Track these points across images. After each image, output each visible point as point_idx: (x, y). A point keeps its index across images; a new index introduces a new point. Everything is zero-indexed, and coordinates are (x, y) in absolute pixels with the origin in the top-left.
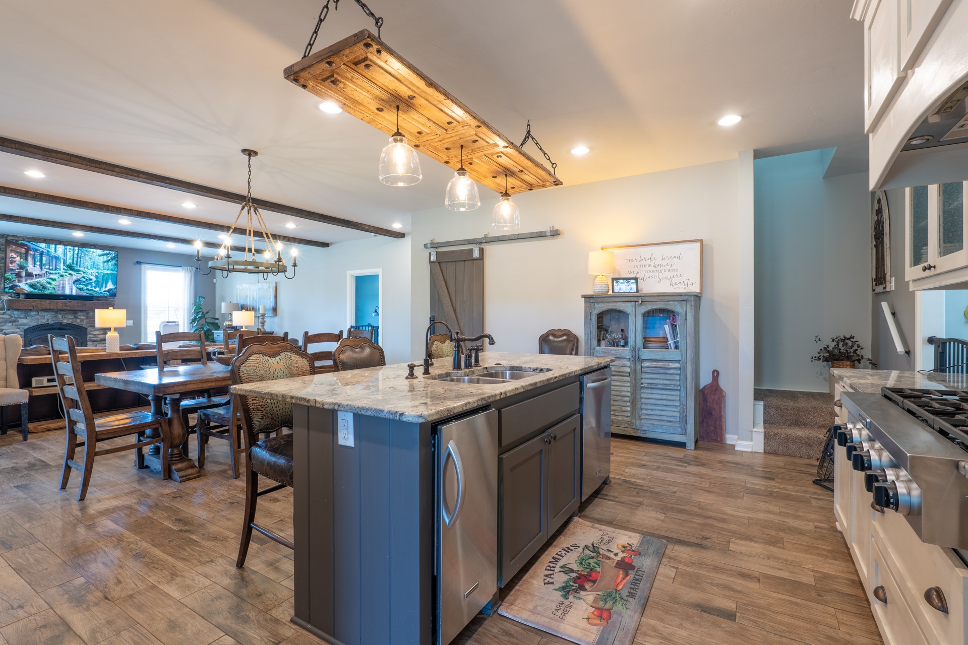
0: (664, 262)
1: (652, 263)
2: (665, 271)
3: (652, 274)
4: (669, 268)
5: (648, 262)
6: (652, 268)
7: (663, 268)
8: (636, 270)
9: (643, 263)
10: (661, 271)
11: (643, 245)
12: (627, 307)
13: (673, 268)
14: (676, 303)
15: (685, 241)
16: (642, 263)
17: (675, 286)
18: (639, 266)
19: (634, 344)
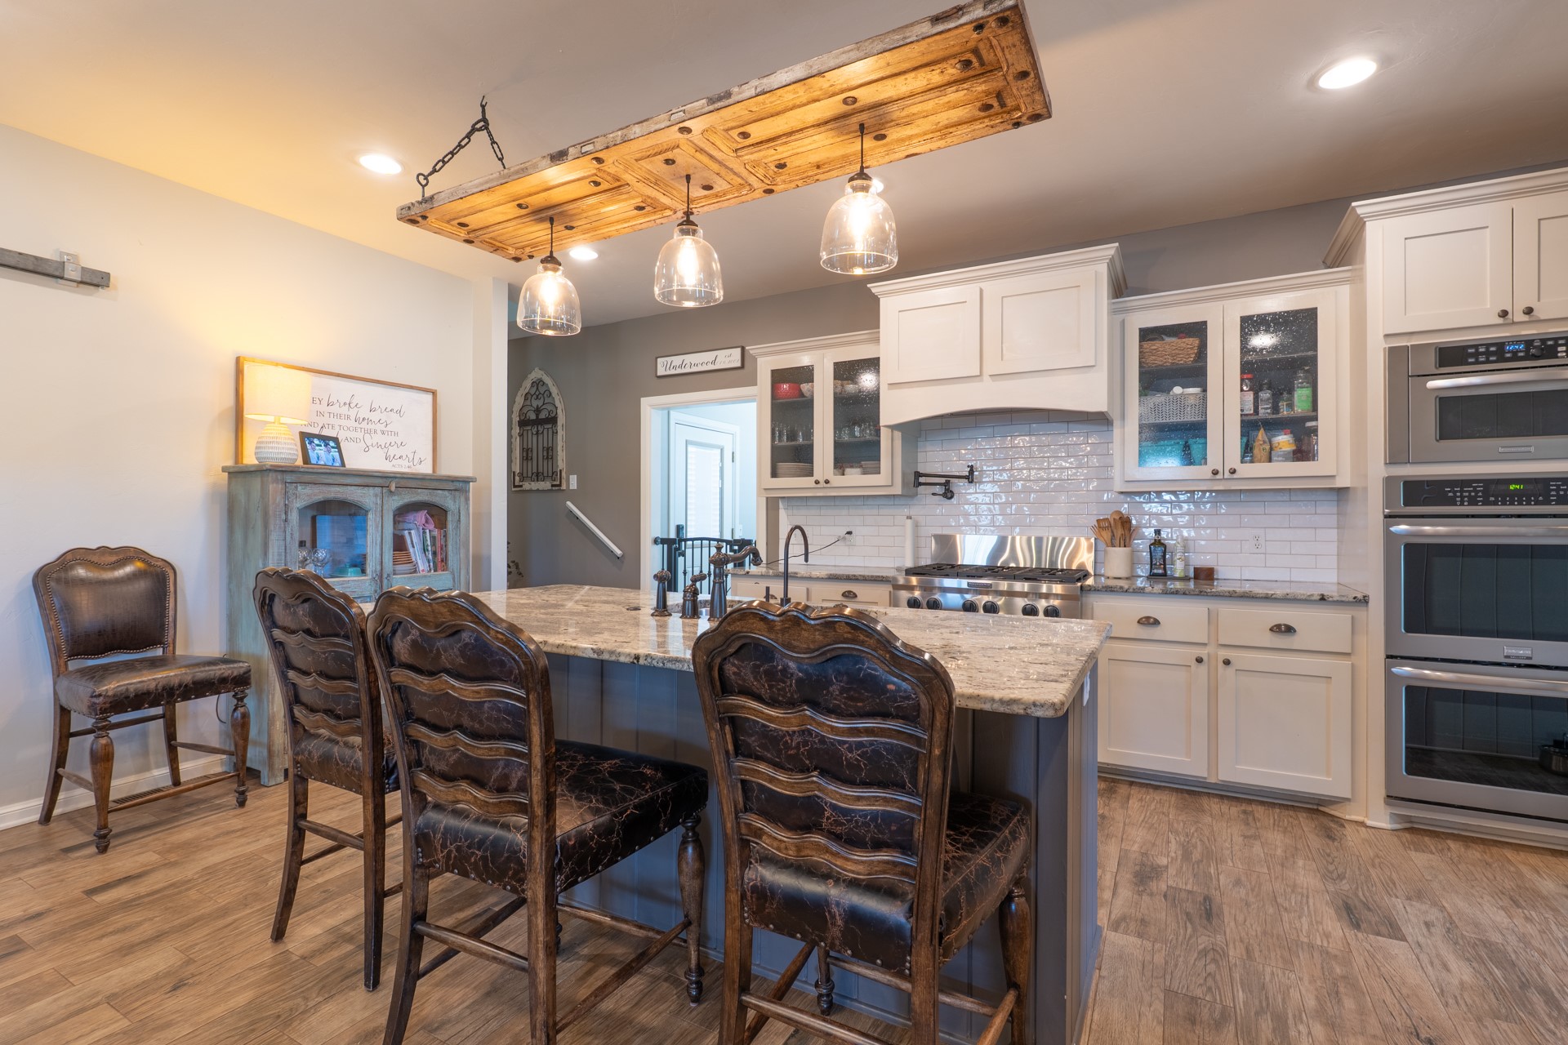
0: (374, 416)
1: (353, 413)
2: (375, 432)
3: (353, 435)
4: (382, 427)
5: (345, 410)
6: (352, 423)
7: (370, 426)
8: (321, 421)
9: (335, 409)
10: (369, 432)
11: (339, 375)
12: (366, 497)
13: (389, 428)
14: (446, 493)
15: (411, 387)
16: (331, 409)
17: (394, 462)
18: (327, 415)
19: (379, 568)
